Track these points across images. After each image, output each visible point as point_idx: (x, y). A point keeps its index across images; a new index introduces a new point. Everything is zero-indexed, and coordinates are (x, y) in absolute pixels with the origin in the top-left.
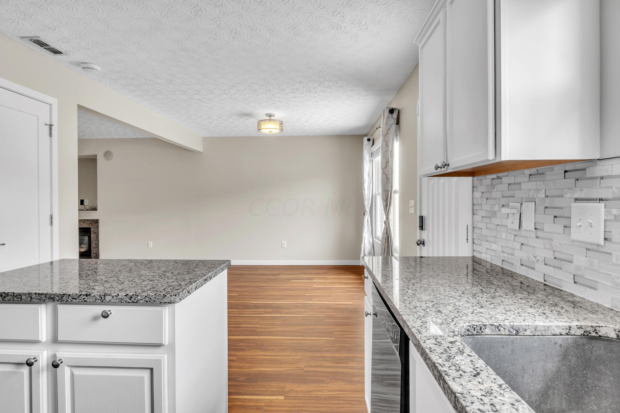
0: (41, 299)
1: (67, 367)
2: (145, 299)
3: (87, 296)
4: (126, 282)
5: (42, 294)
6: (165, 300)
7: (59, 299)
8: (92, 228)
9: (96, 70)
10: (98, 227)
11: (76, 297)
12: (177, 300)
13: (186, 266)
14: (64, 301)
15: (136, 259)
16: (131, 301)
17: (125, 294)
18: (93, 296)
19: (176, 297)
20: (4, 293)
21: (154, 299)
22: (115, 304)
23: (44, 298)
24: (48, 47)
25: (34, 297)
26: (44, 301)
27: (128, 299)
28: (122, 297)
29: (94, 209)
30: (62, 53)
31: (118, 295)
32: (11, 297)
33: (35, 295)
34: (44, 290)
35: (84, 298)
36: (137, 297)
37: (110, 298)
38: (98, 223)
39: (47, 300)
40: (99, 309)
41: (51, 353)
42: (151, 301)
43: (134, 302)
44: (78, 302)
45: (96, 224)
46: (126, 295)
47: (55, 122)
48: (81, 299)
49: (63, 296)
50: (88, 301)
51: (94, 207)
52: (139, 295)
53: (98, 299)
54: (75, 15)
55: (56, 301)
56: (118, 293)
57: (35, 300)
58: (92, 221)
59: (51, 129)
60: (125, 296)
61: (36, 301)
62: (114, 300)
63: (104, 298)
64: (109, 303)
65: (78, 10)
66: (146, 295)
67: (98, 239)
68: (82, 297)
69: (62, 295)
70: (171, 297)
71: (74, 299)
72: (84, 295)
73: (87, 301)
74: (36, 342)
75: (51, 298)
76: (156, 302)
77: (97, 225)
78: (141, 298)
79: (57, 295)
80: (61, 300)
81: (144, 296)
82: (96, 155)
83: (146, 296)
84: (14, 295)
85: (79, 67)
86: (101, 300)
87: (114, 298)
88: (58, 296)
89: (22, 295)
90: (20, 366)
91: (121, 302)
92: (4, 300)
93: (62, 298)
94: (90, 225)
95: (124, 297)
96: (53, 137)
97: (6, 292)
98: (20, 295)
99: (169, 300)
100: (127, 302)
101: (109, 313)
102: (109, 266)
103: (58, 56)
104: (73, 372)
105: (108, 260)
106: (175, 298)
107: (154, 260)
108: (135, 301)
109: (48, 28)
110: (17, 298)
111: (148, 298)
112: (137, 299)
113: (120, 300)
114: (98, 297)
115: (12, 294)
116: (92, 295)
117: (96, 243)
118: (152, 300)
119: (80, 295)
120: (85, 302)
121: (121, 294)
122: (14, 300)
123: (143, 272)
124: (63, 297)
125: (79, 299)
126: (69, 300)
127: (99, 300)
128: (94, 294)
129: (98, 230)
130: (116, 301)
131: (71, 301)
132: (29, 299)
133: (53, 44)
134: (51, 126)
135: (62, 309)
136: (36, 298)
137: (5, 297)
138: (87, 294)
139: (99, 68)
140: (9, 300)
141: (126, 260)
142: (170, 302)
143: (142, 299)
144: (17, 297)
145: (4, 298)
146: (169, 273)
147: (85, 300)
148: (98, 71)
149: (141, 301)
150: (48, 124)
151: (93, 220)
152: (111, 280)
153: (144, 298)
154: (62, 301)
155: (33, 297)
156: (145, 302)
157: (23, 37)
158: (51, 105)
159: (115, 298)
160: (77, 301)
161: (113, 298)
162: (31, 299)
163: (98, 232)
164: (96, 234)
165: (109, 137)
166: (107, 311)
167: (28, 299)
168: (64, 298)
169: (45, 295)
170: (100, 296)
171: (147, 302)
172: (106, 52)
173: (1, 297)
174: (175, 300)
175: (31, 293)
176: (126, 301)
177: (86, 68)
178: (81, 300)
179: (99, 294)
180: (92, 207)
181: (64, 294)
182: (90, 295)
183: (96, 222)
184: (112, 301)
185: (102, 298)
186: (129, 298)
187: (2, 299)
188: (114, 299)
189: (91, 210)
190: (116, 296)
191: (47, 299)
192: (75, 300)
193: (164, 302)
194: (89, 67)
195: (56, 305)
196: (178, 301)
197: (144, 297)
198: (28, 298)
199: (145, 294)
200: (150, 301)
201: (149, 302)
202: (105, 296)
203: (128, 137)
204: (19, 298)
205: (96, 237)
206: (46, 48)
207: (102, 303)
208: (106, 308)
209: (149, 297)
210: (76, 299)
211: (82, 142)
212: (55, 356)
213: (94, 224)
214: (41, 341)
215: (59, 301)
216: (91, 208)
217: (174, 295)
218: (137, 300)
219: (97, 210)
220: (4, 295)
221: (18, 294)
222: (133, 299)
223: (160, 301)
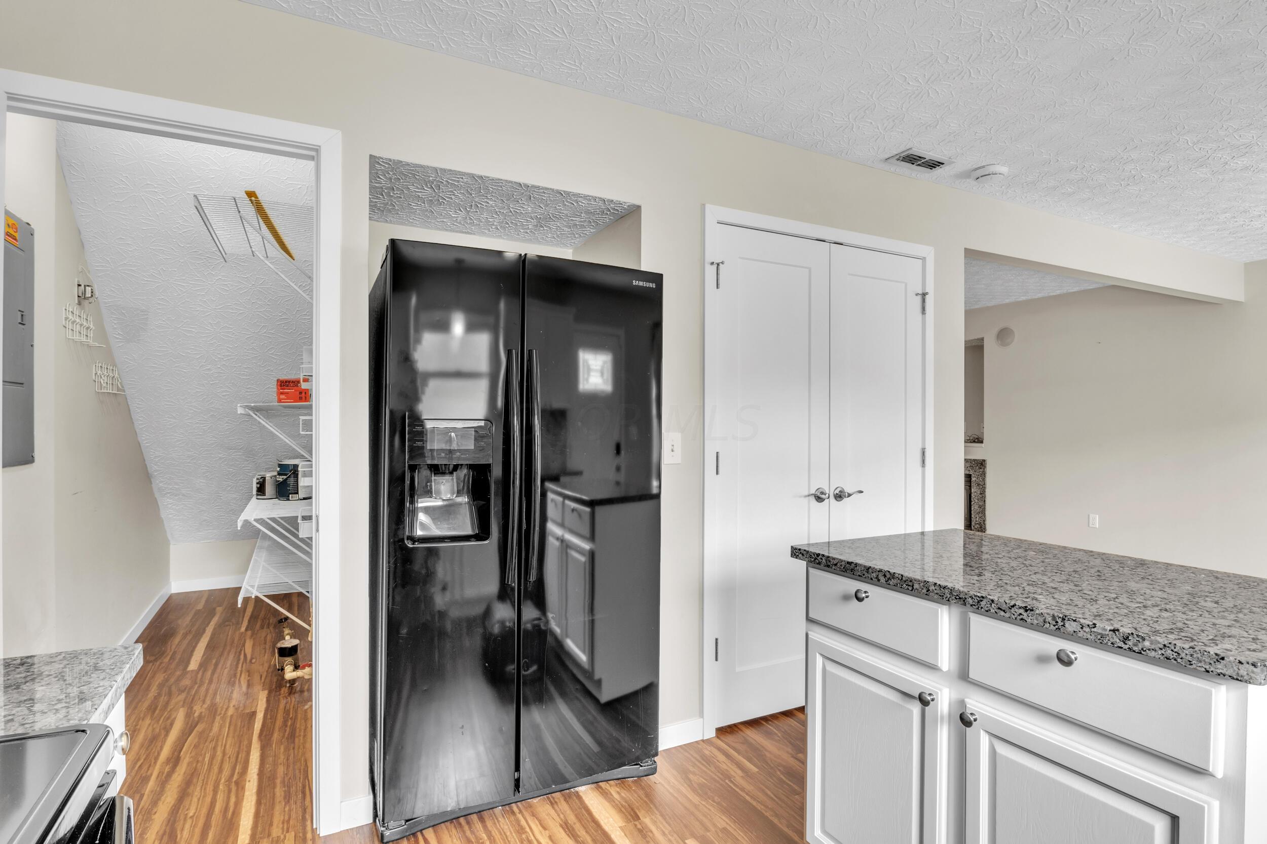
0: (943, 596)
1: (984, 732)
2: (1163, 652)
3: (1026, 611)
4: (1102, 602)
5: (945, 587)
6: (1220, 667)
7: (974, 603)
8: (973, 475)
9: (1000, 174)
10: (984, 474)
11: (1004, 607)
12: (1258, 677)
13: (1252, 592)
14: (983, 610)
15: (1104, 552)
16: (1126, 647)
17: (1112, 628)
18: (1039, 614)
19: (1255, 670)
20: (889, 572)
21: (1189, 658)
22: (1085, 642)
23: (949, 596)
24: (923, 161)
25: (933, 590)
26: (948, 600)
27: (1118, 641)
28: (1104, 633)
29: (976, 441)
30: (943, 164)
31: (1094, 624)
32: (899, 581)
33: (933, 587)
34: (946, 581)
35: (1021, 614)
36: (1141, 640)
37: (1074, 626)
38: (985, 467)
39: (953, 600)
40: (1053, 644)
41: (955, 696)
42: (1179, 660)
43: (1134, 651)
44: (1009, 617)
45: (981, 468)
46: (1114, 631)
47: (930, 289)
48: (1014, 613)
49: (981, 599)
50: (1029, 620)
51: (976, 437)
52: (1147, 638)
53: (1049, 623)
54: (972, 83)
55: (969, 606)
56: (1094, 622)
57: (933, 594)
58: (973, 463)
59: (924, 301)
60: (1110, 630)
61: (936, 597)
62: (1085, 634)
63: (1062, 624)
64: (1072, 637)
65: (979, 72)
66: (1166, 643)
67: (985, 497)
68: (1016, 610)
69: (979, 597)
70: (1241, 666)
71: (1001, 609)
72: (1020, 608)
73: (1026, 621)
74: (932, 667)
75: (960, 598)
76: (1194, 666)
77: (983, 471)
78: (1153, 647)
79: (970, 595)
80: (977, 607)
81: (1159, 643)
82: (982, 339)
83: (1165, 645)
84: (902, 579)
85: (968, 180)
86: (1057, 627)
87: (1084, 629)
88: (971, 597)
89: (914, 581)
90: (907, 699)
91: (1100, 642)
92: (889, 584)
93: (978, 602)
94: (969, 471)
95: (1107, 633)
96: (926, 315)
97: (892, 571)
98: (911, 581)
99: (1234, 671)
100: (1115, 646)
101: (1073, 657)
102: (1047, 556)
103: (938, 171)
104: (995, 747)
105: (1041, 544)
106: (1253, 672)
107: (1149, 561)
108: (1135, 648)
109: (926, 128)
110: (906, 585)
111: (1172, 650)
112: (1140, 646)
113: (1099, 637)
114: (1049, 619)
115: (900, 576)
116: (1037, 612)
117: (980, 504)
118: (1182, 658)
119: (1013, 606)
120: (1022, 622)
121: (1101, 626)
122: (902, 587)
123: (1133, 585)
124: (981, 601)
125: (1010, 612)
126: (992, 611)
127: (1052, 626)
128: (1042, 611)
129: (984, 480)
130: (1089, 636)
131: (996, 612)
132: (925, 591)
133: (930, 153)
134: (924, 295)
135: (978, 622)
136: (935, 592)
137: (889, 579)
138: (1026, 607)
139: (1004, 169)
140: (895, 585)
141: (1080, 550)
142: (1235, 677)
143: (1154, 650)
144: (906, 583)
145: (888, 581)
146: (1206, 601)
147: (1021, 617)
148: (1004, 175)
149: (1153, 654)
150: (920, 292)
151: (976, 460)
152: (1065, 588)
153: (1161, 649)
154: (978, 609)
155: (931, 589)
156: (1162, 658)
157: (887, 157)
158: (924, 259)
159: (1087, 630)
160: (1007, 615)
161: (1082, 628)
162: (927, 591)
163: (984, 484)
164: (981, 487)
165: (1007, 301)
166: (1068, 652)
167: (923, 591)
168: (983, 603)
169: (950, 591)
170: (1054, 617)
171: (1168, 659)
172: (1023, 132)
173: (884, 578)
174: (1252, 675)
175: (928, 582)
176: (1112, 643)
177: (981, 177)
178: (1014, 615)
179: (1052, 612)
180: (974, 436)
181: (983, 597)
182: (1032, 610)
183: (982, 464)
184: (1080, 634)
185: (1057, 622)
186: (1122, 639)
187: (886, 581)
188: (1085, 631)
189: (971, 442)
190: (1088, 625)
191: (953, 598)
192: (1002, 613)
193: (1219, 671)
194: (987, 173)
195: (968, 612)
196: (1263, 681)
197: (1162, 646)
198: (922, 589)
199: (1162, 640)
200: (1175, 660)
201: (1175, 662)
202: (1063, 619)
203: (1046, 295)
204: (909, 586)
205: (981, 494)
206: (919, 165)
207: (1058, 632)
208: (1068, 646)
209: (1175, 650)
210: (1004, 611)
211: (970, 314)
212: (962, 703)
213: (977, 468)
214: (941, 668)
215: (974, 607)
216: (971, 438)
217: (1248, 663)
218: (1142, 649)
219: (982, 442)
220: (888, 576)
221: (909, 578)
222: (1130, 643)
223: (1207, 667)
